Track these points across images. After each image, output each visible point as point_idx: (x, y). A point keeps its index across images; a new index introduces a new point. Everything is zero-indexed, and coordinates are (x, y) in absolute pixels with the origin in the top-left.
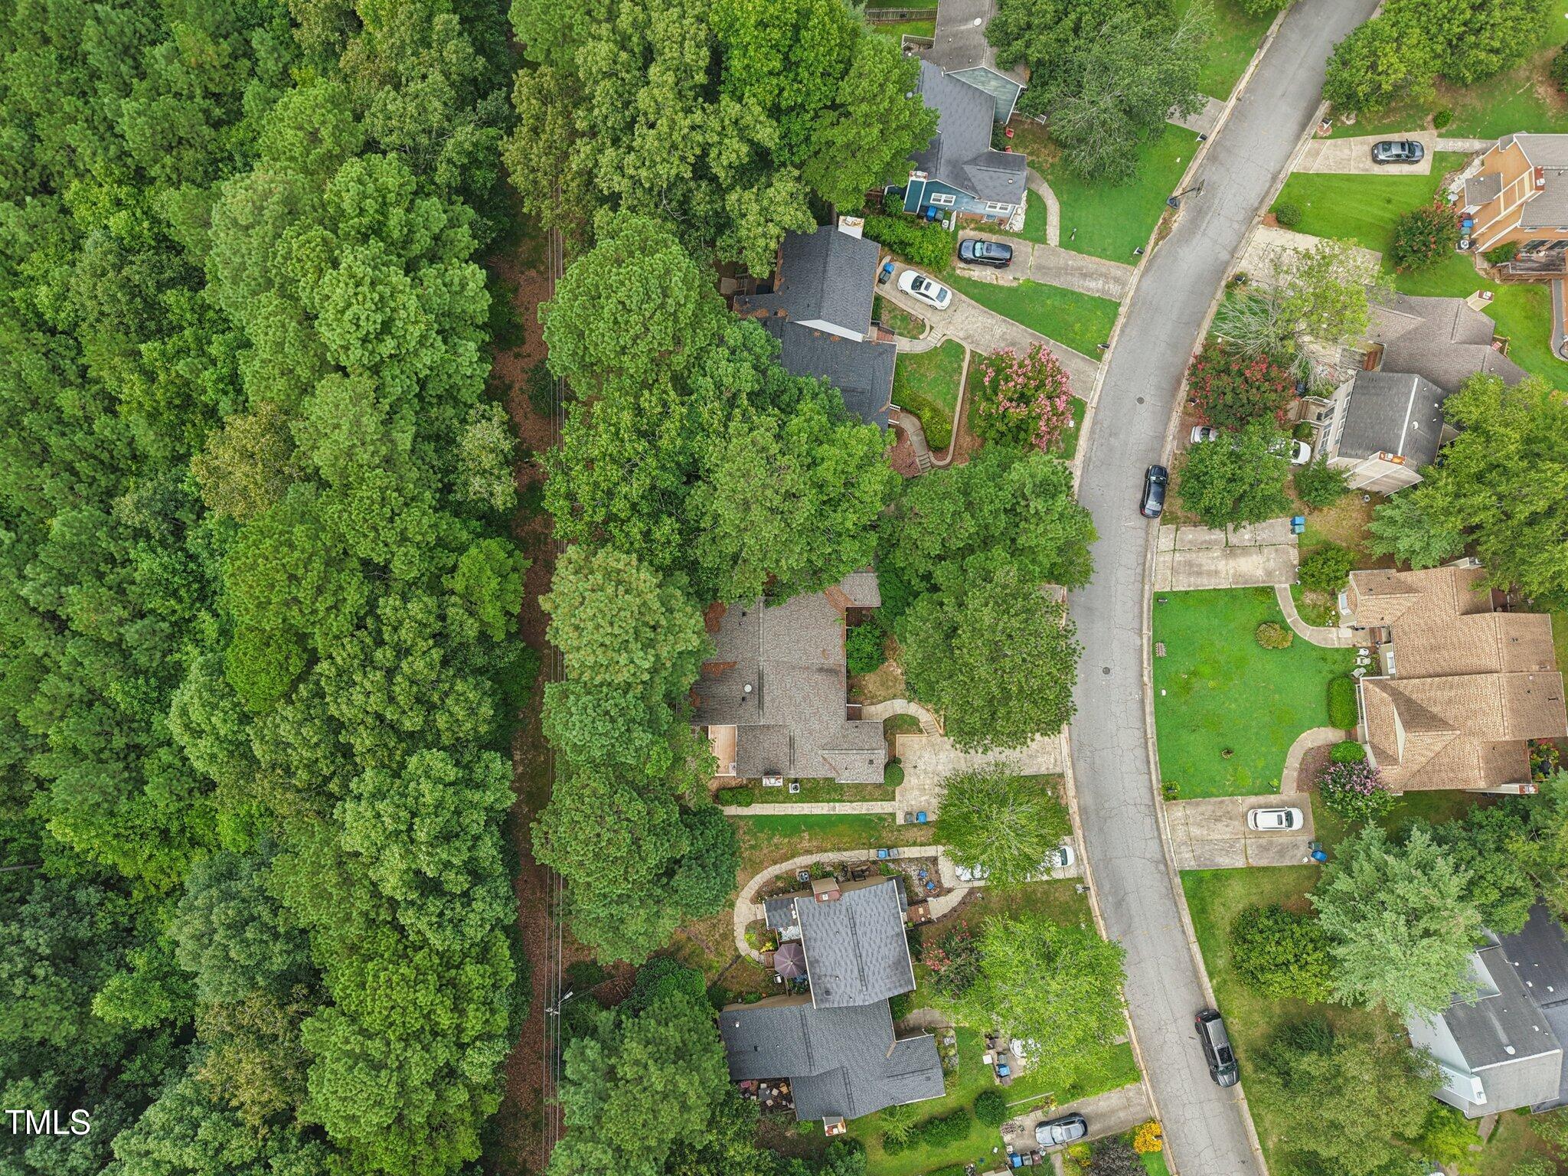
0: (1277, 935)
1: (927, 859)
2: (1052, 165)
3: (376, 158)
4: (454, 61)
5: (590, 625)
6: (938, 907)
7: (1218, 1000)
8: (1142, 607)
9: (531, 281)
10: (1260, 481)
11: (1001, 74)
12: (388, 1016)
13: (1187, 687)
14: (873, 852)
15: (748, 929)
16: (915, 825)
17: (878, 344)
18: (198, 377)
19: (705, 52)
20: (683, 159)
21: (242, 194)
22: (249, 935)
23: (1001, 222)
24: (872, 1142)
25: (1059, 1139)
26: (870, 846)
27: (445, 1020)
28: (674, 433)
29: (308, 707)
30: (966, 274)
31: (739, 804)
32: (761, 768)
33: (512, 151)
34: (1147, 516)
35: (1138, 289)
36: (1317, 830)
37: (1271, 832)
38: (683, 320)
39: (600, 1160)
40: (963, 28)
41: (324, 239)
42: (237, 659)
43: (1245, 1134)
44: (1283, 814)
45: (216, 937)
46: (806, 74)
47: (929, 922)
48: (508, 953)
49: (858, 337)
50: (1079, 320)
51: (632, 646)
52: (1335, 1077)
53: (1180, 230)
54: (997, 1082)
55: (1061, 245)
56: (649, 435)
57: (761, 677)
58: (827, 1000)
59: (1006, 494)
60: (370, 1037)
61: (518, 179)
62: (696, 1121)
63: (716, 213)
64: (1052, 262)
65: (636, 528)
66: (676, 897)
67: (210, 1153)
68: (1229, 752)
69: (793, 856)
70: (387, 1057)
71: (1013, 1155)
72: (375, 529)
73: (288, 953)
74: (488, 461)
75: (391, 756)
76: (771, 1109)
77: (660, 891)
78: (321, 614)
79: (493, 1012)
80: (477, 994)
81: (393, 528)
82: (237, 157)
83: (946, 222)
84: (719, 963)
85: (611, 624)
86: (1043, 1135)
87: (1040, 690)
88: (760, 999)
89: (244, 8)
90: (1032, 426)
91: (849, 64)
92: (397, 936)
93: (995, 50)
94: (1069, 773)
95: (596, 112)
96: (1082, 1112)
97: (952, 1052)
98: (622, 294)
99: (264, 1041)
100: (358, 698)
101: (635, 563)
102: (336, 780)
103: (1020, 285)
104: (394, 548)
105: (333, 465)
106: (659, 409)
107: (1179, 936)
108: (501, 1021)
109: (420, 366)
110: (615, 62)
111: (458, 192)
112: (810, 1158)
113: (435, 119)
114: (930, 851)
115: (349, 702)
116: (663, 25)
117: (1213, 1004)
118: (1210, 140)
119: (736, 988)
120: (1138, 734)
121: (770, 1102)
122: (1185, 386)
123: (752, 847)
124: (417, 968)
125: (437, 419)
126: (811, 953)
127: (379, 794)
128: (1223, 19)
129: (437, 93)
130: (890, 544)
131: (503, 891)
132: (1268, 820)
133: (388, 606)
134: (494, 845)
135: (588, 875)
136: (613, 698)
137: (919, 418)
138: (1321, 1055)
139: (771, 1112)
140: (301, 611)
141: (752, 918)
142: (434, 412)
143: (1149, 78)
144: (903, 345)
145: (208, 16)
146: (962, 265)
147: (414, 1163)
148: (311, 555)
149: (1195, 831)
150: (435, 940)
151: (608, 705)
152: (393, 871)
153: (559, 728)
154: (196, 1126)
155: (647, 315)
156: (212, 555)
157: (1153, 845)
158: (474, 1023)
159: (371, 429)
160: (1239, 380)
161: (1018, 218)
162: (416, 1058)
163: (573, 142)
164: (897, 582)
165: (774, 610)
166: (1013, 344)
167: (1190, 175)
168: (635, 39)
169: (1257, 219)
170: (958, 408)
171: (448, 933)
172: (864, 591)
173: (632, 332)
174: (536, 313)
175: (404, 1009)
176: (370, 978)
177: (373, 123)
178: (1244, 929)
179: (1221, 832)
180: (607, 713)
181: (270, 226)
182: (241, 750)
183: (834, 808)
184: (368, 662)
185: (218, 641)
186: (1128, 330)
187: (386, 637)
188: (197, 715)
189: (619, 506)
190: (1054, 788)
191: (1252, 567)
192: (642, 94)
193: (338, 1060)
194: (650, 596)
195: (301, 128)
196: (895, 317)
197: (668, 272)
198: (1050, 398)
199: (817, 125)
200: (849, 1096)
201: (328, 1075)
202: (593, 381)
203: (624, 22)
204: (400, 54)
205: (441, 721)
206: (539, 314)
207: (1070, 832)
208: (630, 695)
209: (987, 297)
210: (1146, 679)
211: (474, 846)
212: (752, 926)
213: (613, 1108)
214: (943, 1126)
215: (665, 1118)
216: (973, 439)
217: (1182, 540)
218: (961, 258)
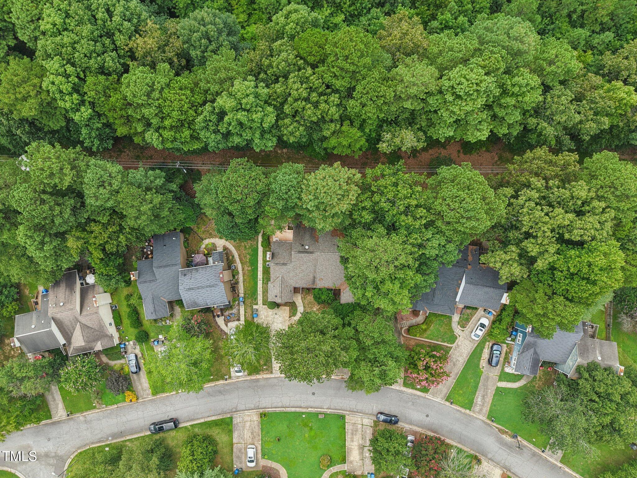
0: (205, 453)
1: (239, 317)
2: (534, 386)
3: (540, 91)
4: (586, 126)
5: (324, 184)
6: (220, 321)
7: (182, 427)
8: (339, 410)
9: (493, 158)
10: (386, 462)
11: (575, 367)
12: (167, 99)
13: (306, 425)
14: (242, 295)
15: (213, 244)
16: (253, 313)
17: (455, 308)
18: (449, 11)
19: (578, 238)
20: (532, 227)
21: (523, 31)
22: (203, 41)
23: (509, 363)
24: (130, 289)
25: (131, 362)
26: (245, 294)
27: (167, 123)
28: (407, 222)
29: (294, 65)
30: (486, 347)
31: (262, 242)
32: (275, 251)
33: (541, 152)
34: (377, 415)
35: (477, 418)
36: (247, 472)
37: (246, 454)
38: (456, 226)
39: (114, 184)
40: (598, 352)
41: (499, 68)
42: (314, 34)
43: (132, 434)
44: (253, 459)
45: (202, 27)
46: (567, 282)
47: (214, 317)
48: (195, 148)
49: (457, 300)
50: (464, 393)
51: (316, 201)
52: (149, 470)
53: (502, 438)
54: (152, 340)
55: (497, 387)
56: (407, 211)
57: (312, 253)
58: (182, 275)
59: (381, 359)
60: (160, 92)
61: (529, 154)
62: (131, 223)
63: (510, 241)
64: (490, 383)
65: (368, 204)
66: (220, 216)
67: (118, 27)
68: (279, 440)
69: (241, 263)
70: (153, 99)
71: (125, 345)
72: (368, 93)
73: (197, 57)
74: (397, 141)
75: (274, 99)
76: (143, 251)
77: (223, 209)
78: (332, 70)
79: (172, 142)
80: (178, 136)
81: (367, 101)
82: (552, 26)
83: (510, 339)
84: (200, 232)
85: (325, 193)
86: (132, 357)
87: (295, 367)
88: (186, 248)
89: (626, 27)
90: (415, 371)
91: (571, 301)
92: (201, 102)
93: (586, 365)
94: (273, 376)
95: (556, 189)
96: (141, 372)
97: (163, 323)
98: (468, 200)
99: (162, 48)
100: (295, 86)
101: (352, 202)
102: (265, 76)
103: (480, 369)
104: (359, 101)
105: (397, 74)
106: (418, 216)
107: (207, 415)
108: (169, 145)
109: (442, 111)
110: (578, 199)
111: (525, 128)
112: (124, 265)
113: (557, 118)
114: (242, 318)
115: (294, 82)
116: (592, 221)
117: (181, 425)
118: (542, 454)
119: (190, 238)
120: (287, 405)
121: (145, 250)
122: (432, 434)
123: (245, 246)
124: (187, 111)
125: (421, 118)
126: (201, 269)
127: (257, 96)
128: (598, 464)
129: (570, 118)
130: (364, 309)
131: (220, 146)
132: (251, 453)
133: (335, 98)
134: (239, 143)
135: (225, 181)
136: (295, 193)
137: (423, 323)
138: (157, 465)
139: (141, 251)
140: (333, 61)
141: (217, 246)
142: (424, 117)
143: (564, 430)
144: (456, 318)
145: (621, 11)
146: (490, 345)
147: (114, 110)
148: (356, 65)
149: (248, 424)
150: (200, 118)
151: (292, 191)
152: (224, 102)
153: (284, 170)
154: (129, 20)
155: (458, 210)
156: (369, 20)
157: (243, 407)
158: (167, 134)
159: (411, 91)
160: (431, 457)
161: (511, 370)
162: (152, 111)
163: (544, 179)
164: (349, 311)
165: (339, 259)
166: (454, 365)
167: (527, 444)
168: (587, 208)
169: (505, 471)
170: (426, 340)
171: (202, 124)
172: (347, 297)
173: (451, 204)
174: (466, 161)
175: (171, 106)
176: (183, 92)
177: (558, 89)
178: (208, 440)
179: (247, 435)
180: (289, 190)
181: (508, 44)
182: (280, 35)
183: (260, 280)
184: (311, 90)
185: (332, 23)
186: (458, 413)
187: (322, 98)
188: (294, 16)
189: (376, 198)
190: (267, 369)
191: (354, 456)
192: (561, 210)
193: (151, 79)
194: (337, 209)
195: (557, 56)
196: (468, 315)
197: (478, 220)
198: (427, 379)
199: (545, 286)
200: (145, 282)
201: (145, 75)
202: (434, 186)
203: (596, 203)
204: (592, 102)
205: (287, 121)
206: (465, 163)
207: (249, 375)
208: (297, 201)
209: (475, 355)
210: (310, 409)
211: (238, 134)
212: (214, 246)
213: (134, 190)
214: (135, 318)
215: (130, 211)
216: (413, 345)
217: (367, 428)
218: (494, 344)
